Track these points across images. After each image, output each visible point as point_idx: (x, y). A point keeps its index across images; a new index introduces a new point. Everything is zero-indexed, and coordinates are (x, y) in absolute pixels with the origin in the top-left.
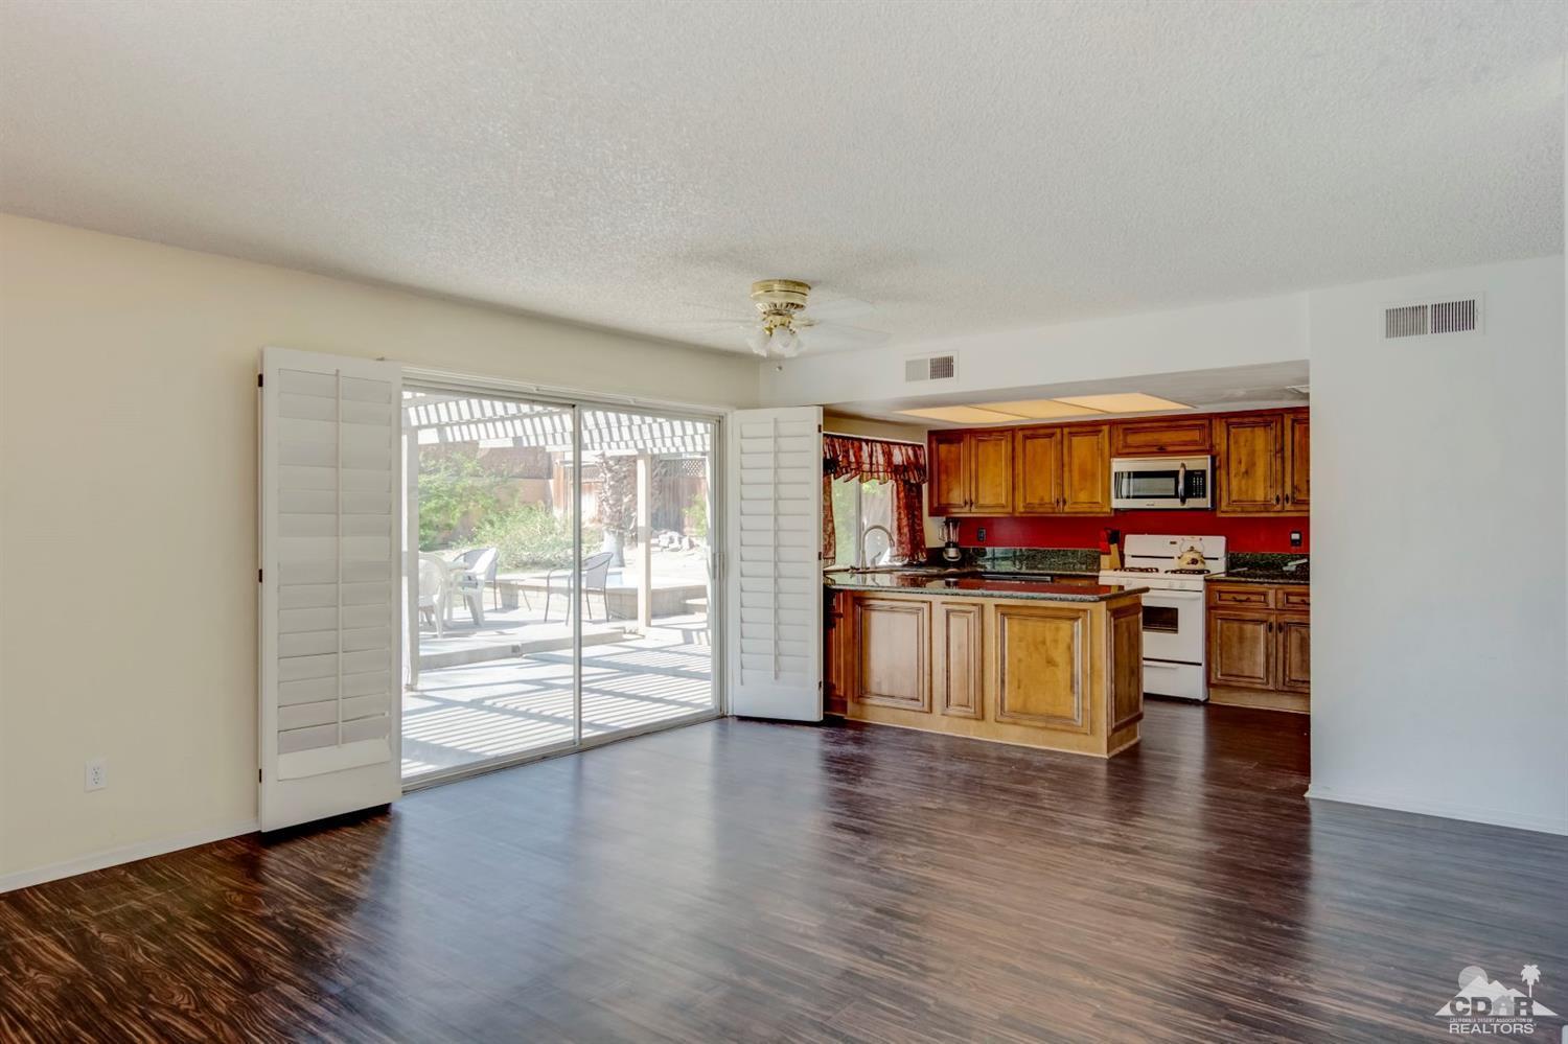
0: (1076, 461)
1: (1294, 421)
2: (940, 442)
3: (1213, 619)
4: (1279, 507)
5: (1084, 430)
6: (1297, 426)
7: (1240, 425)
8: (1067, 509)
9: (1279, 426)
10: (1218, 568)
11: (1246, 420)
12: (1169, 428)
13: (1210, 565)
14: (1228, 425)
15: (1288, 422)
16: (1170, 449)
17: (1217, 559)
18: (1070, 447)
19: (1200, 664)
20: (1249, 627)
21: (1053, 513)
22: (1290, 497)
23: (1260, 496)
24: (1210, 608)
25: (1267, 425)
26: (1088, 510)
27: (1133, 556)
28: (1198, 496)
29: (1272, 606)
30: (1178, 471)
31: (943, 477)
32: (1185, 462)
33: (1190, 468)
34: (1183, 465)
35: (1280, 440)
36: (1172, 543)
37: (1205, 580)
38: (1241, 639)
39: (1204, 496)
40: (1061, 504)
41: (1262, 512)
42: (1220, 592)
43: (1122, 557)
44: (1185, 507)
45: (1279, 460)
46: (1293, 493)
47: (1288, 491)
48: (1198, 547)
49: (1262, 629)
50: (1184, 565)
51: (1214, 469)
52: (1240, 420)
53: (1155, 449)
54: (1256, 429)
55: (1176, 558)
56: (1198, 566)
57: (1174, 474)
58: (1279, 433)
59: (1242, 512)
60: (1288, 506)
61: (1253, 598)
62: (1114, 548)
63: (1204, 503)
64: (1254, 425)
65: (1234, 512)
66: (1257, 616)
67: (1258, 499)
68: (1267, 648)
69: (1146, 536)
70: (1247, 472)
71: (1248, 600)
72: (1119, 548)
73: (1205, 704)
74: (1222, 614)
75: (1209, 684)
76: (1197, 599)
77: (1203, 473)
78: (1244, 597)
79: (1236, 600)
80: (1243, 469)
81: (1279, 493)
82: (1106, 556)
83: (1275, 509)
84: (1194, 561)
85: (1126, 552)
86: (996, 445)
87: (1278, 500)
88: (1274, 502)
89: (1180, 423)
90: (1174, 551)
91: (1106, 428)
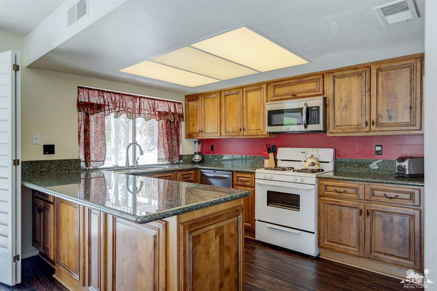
0: (250, 106)
1: (378, 70)
2: (189, 101)
3: (321, 204)
4: (367, 129)
5: (253, 88)
6: (380, 73)
7: (343, 76)
8: (245, 133)
9: (368, 74)
10: (329, 168)
11: (346, 73)
12: (298, 83)
13: (323, 166)
14: (334, 77)
15: (374, 72)
16: (299, 95)
17: (328, 162)
18: (247, 99)
19: (314, 233)
20: (345, 210)
21: (239, 136)
22: (375, 121)
23: (354, 121)
24: (320, 196)
25: (360, 74)
26: (255, 134)
27: (282, 160)
28: (314, 123)
29: (362, 197)
30: (302, 108)
31: (191, 118)
32: (307, 102)
33: (310, 105)
34: (306, 104)
35: (368, 84)
36: (302, 152)
37: (317, 177)
38: (340, 218)
39: (318, 123)
40: (242, 130)
41: (356, 132)
42: (326, 185)
43: (276, 160)
44: (307, 130)
45: (367, 97)
46: (377, 119)
47: (374, 118)
48: (316, 155)
49: (355, 212)
50: (306, 166)
51: (325, 105)
52: (341, 73)
53: (290, 96)
54: (352, 77)
55: (303, 161)
56: (316, 167)
57: (300, 110)
58: (368, 79)
59: (343, 132)
60: (373, 128)
61: (349, 190)
62: (271, 155)
63: (319, 127)
64: (350, 76)
65: (338, 133)
66: (351, 203)
67: (353, 124)
68: (358, 226)
69: (289, 148)
70: (346, 107)
71: (345, 192)
72: (274, 155)
73: (317, 259)
74: (327, 201)
75: (320, 245)
76: (312, 190)
77: (318, 107)
78: (342, 190)
79: (336, 191)
80: (344, 105)
81: (368, 119)
82: (267, 160)
83: (365, 130)
84: (313, 164)
85: (278, 157)
86: (213, 100)
87: (367, 124)
88: (364, 125)
89: (305, 79)
90: (302, 157)
91: (264, 86)
